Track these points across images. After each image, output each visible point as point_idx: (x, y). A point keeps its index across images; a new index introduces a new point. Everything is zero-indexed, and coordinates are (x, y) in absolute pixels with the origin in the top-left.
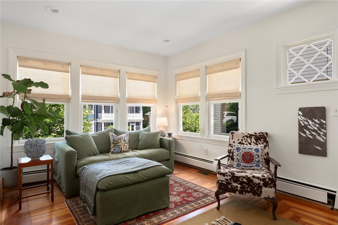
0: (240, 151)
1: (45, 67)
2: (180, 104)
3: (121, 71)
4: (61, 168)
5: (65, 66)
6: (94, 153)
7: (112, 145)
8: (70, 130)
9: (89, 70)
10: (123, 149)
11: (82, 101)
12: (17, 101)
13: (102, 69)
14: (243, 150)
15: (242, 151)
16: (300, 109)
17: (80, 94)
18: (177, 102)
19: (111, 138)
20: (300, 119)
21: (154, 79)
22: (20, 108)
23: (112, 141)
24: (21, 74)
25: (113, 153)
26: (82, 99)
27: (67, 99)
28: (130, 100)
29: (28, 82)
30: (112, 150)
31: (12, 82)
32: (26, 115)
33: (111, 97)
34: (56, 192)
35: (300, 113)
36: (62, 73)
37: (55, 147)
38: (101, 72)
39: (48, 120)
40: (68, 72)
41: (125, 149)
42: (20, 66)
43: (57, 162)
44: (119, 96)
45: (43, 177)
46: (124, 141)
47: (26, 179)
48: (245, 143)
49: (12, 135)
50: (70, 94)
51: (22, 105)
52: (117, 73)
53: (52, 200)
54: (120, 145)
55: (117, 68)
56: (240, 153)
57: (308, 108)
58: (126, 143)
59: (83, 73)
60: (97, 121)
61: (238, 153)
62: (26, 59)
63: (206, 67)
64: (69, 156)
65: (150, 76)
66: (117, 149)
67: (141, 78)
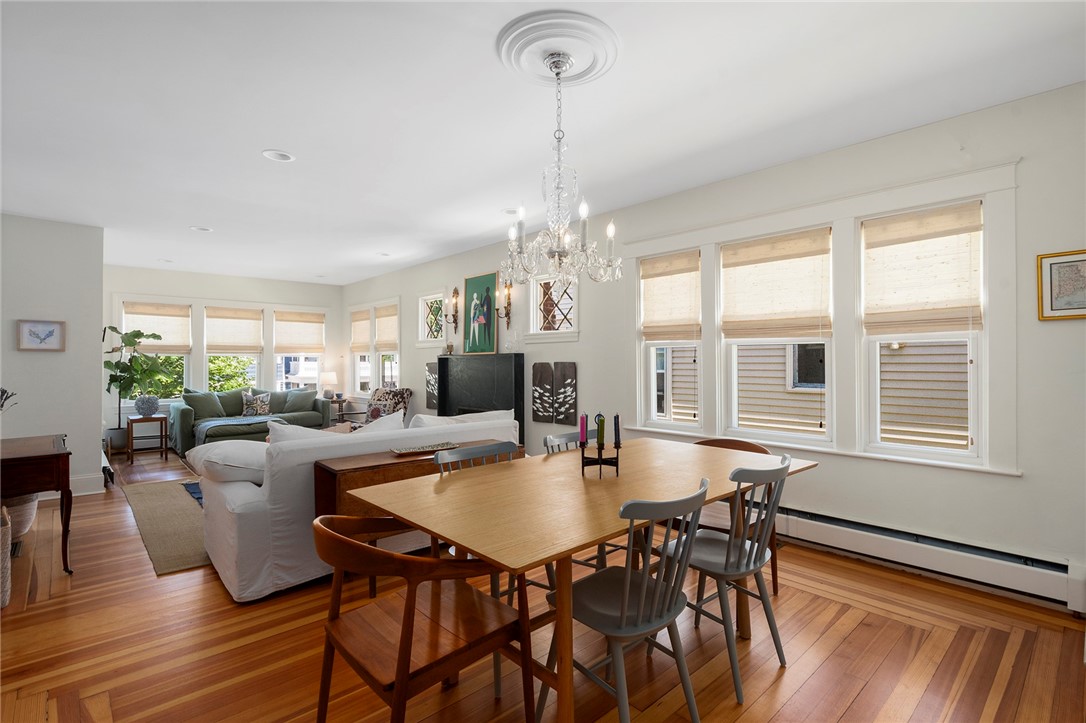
2: (356, 354)
3: (265, 312)
4: (176, 431)
5: (184, 310)
6: (218, 414)
7: (245, 407)
8: (191, 389)
9: (216, 312)
10: (259, 412)
11: (207, 353)
12: (126, 356)
13: (236, 310)
17: (205, 343)
18: (352, 350)
19: (244, 398)
21: (320, 318)
22: (127, 362)
23: (245, 402)
24: (128, 324)
25: (245, 415)
26: (208, 349)
27: (188, 351)
28: (279, 349)
29: (138, 334)
30: (244, 413)
31: (120, 335)
32: (135, 370)
34: (170, 456)
36: (180, 318)
37: (171, 410)
38: (236, 313)
39: (164, 378)
40: (188, 316)
41: (263, 411)
42: (126, 313)
43: (173, 424)
44: (263, 344)
45: (156, 443)
46: (262, 401)
47: (137, 444)
49: (120, 392)
50: (191, 343)
51: (130, 360)
52: (258, 314)
53: (166, 461)
54: (255, 407)
55: (260, 307)
57: (430, 363)
58: (264, 405)
59: (208, 317)
62: (134, 304)
64: (185, 415)
65: (313, 314)
66: (251, 411)
67: (298, 318)
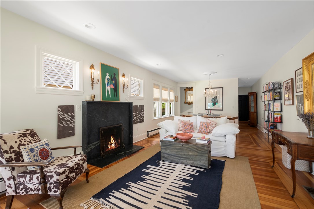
15: (37, 150)
16: (59, 107)
20: (59, 114)
35: (60, 109)
57: (65, 106)
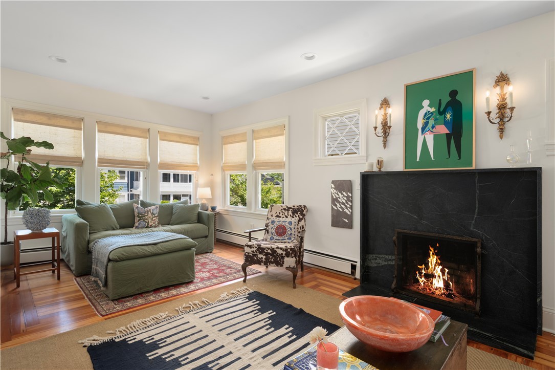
0: (275, 224)
1: (49, 122)
2: (226, 173)
3: (151, 131)
4: (70, 245)
5: (73, 121)
6: (112, 227)
7: (137, 219)
8: (83, 200)
9: (107, 127)
10: (150, 224)
11: (99, 166)
12: (13, 164)
13: (125, 127)
14: (278, 223)
15: (276, 224)
16: (333, 182)
17: (97, 156)
18: (223, 169)
19: (136, 211)
20: (333, 192)
21: (195, 141)
22: (16, 171)
23: (136, 214)
24: (17, 130)
25: (137, 228)
26: (99, 162)
27: (79, 162)
28: (162, 166)
29: (27, 141)
30: (136, 224)
31: (7, 141)
32: (24, 180)
33: (138, 162)
34: (63, 271)
35: (333, 186)
36: (72, 130)
37: (63, 221)
38: (125, 130)
39: (54, 189)
40: (80, 129)
41: (154, 223)
42: (15, 120)
43: (65, 237)
44: (149, 160)
45: (48, 256)
46: (153, 214)
47: (24, 258)
48: (282, 216)
49: (7, 204)
50: (83, 156)
51: (19, 169)
52: (145, 133)
53: (59, 278)
54: (146, 219)
55: (146, 126)
56: (274, 226)
57: (338, 181)
58: (154, 217)
59: (99, 131)
60: (132, 193)
61: (273, 226)
62: (23, 111)
63: (253, 131)
64: (78, 229)
65: (190, 137)
66: (143, 223)
67: (178, 139)
